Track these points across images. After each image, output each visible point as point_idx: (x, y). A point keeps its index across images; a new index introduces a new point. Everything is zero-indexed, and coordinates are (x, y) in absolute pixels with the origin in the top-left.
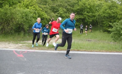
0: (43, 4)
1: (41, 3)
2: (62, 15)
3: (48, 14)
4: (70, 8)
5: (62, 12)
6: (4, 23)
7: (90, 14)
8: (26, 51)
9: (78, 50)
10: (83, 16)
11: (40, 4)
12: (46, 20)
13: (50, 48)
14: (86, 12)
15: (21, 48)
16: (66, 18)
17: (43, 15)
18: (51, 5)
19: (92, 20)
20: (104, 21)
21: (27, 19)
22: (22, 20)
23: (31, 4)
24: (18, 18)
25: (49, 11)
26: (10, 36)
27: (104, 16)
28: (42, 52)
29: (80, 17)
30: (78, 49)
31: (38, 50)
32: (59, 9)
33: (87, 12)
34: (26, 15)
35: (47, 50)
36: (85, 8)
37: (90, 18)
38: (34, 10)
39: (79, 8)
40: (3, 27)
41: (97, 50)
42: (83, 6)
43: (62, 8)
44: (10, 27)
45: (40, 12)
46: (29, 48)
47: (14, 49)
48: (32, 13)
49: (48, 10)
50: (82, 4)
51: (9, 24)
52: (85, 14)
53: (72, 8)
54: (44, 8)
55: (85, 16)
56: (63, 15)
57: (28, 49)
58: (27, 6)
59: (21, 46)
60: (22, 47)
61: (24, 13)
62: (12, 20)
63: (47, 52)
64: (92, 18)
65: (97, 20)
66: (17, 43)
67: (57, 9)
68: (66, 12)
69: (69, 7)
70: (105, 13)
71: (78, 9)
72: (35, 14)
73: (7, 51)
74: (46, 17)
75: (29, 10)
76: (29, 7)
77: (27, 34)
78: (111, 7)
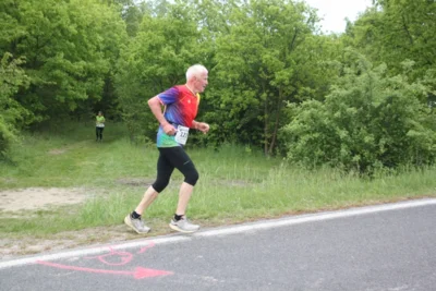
7: (80, 65)
9: (300, 212)
14: (62, 55)
19: (89, 93)
29: (34, 80)
33: (67, 57)
37: (75, 82)
42: (43, 24)
50: (42, 16)
55: (58, 72)
64: (86, 84)
71: (21, 39)
78: (173, 36)
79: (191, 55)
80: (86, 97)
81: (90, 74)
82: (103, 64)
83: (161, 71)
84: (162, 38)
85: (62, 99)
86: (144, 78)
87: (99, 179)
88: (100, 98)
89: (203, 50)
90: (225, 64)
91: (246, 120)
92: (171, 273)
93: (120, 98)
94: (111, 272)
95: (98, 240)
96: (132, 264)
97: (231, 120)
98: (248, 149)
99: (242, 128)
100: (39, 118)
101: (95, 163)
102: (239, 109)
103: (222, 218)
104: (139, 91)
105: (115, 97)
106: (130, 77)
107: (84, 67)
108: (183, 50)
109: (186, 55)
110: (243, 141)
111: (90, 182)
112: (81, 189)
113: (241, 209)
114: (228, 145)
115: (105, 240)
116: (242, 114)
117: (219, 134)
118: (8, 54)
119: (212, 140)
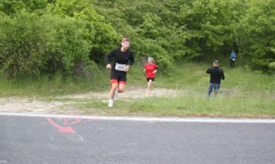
0: (106, 6)
1: (102, 3)
2: (151, 31)
3: (118, 29)
4: (171, 14)
5: (150, 25)
6: (17, 52)
7: (218, 28)
8: (79, 119)
9: (204, 116)
10: (200, 32)
11: (98, 5)
12: (114, 44)
13: (135, 111)
14: (209, 22)
15: (62, 111)
16: (160, 38)
17: (106, 32)
18: (124, 7)
19: (224, 42)
20: (254, 44)
21: (70, 42)
22: (59, 44)
23: (78, 6)
24: (50, 40)
25: (121, 22)
26: (31, 84)
27: (253, 32)
28: (118, 121)
29: (194, 36)
30: (203, 113)
31: (105, 115)
32: (144, 17)
33: (212, 24)
34: (68, 33)
35: (130, 115)
36: (206, 13)
37: (217, 37)
38: (87, 19)
39: (193, 13)
40: (15, 60)
41: (248, 114)
42: (201, 8)
43: (151, 13)
44: (32, 62)
45: (100, 24)
46: (83, 112)
47: (46, 113)
48: (81, 27)
49: (118, 19)
50: (201, 4)
51: (29, 55)
52: (207, 28)
53: (174, 14)
54: (109, 14)
55: (206, 31)
56: (154, 31)
57: (82, 114)
58: (69, 11)
59: (61, 107)
60: (66, 108)
61: (62, 27)
62: (35, 44)
63: (130, 122)
64: (223, 37)
65: (237, 40)
66: (50, 100)
67: (138, 17)
68: (161, 25)
69: (168, 12)
70: (255, 23)
72: (88, 30)
73: (32, 118)
74: (115, 37)
75: (73, 19)
76: (75, 14)
77: (70, 77)
78: (268, 9)
80: (222, 44)
83: (259, 29)
84: (262, 10)
85: (209, 45)
88: (231, 45)
100: (198, 55)
118: (176, 24)
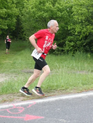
79: (61, 7)
80: (7, 28)
81: (9, 16)
82: (15, 11)
86: (36, 18)
87: (13, 70)
88: (14, 28)
89: (67, 4)
90: (77, 12)
91: (88, 40)
92: (43, 117)
93: (25, 29)
94: (12, 117)
95: (8, 101)
96: (24, 113)
97: (80, 40)
98: (89, 55)
99: (86, 45)
101: (11, 62)
102: (84, 35)
103: (71, 90)
104: (34, 25)
105: (22, 28)
106: (29, 18)
107: (6, 12)
108: (57, 5)
109: (58, 7)
110: (86, 51)
111: (8, 71)
112: (4, 75)
113: (81, 85)
114: (79, 53)
115: (11, 101)
116: (86, 37)
117: (74, 47)
119: (71, 50)
